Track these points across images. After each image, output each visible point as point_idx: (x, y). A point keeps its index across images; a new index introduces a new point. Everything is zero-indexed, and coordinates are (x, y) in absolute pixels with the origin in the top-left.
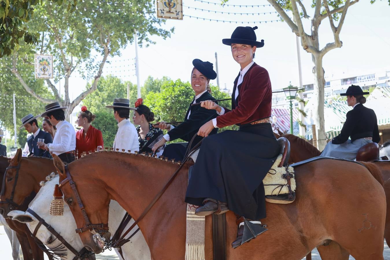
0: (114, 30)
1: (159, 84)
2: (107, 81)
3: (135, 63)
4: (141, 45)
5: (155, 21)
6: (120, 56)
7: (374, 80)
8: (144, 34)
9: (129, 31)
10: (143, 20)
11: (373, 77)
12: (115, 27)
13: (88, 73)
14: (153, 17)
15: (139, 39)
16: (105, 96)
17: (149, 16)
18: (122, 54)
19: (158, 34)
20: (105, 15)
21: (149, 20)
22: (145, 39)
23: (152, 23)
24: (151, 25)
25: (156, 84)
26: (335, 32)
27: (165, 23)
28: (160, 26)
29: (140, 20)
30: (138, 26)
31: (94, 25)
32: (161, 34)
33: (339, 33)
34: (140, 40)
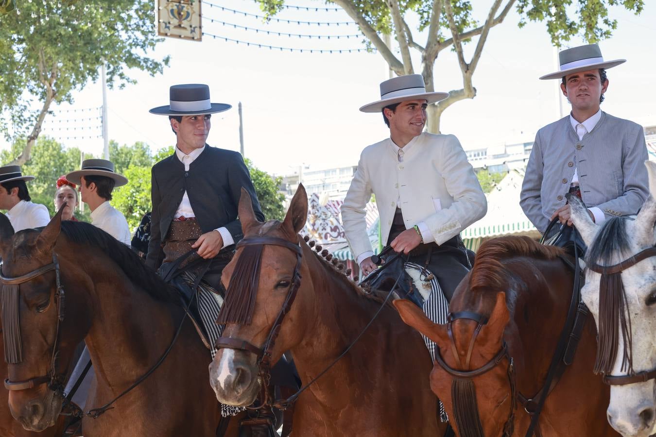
0: (63, 58)
1: (128, 155)
2: (39, 147)
3: (101, 115)
4: (111, 84)
5: (136, 45)
6: (72, 103)
7: (486, 158)
8: (117, 65)
9: (92, 59)
10: (115, 42)
11: (484, 153)
12: (66, 52)
13: (16, 131)
14: (133, 37)
15: (108, 74)
16: (34, 174)
17: (127, 35)
18: (75, 100)
19: (142, 68)
20: (49, 31)
21: (126, 42)
22: (119, 75)
23: (131, 48)
24: (129, 52)
25: (124, 155)
26: (466, 72)
27: (153, 49)
28: (146, 53)
29: (111, 42)
30: (106, 52)
31: (30, 46)
32: (147, 67)
33: (472, 74)
34: (109, 76)
